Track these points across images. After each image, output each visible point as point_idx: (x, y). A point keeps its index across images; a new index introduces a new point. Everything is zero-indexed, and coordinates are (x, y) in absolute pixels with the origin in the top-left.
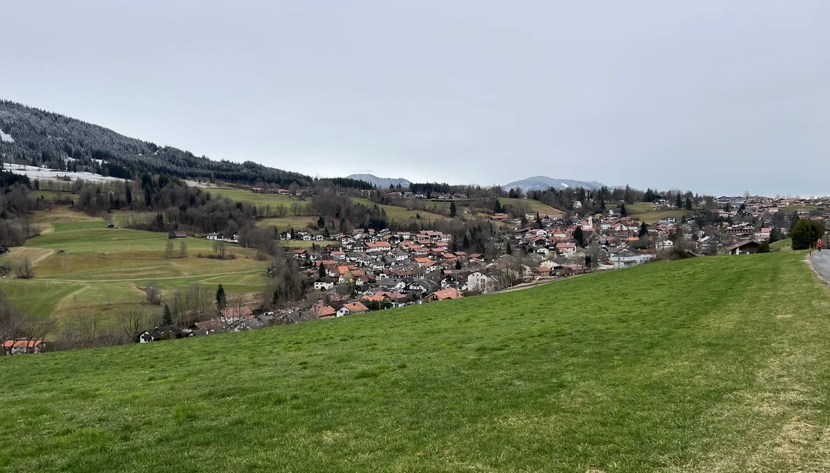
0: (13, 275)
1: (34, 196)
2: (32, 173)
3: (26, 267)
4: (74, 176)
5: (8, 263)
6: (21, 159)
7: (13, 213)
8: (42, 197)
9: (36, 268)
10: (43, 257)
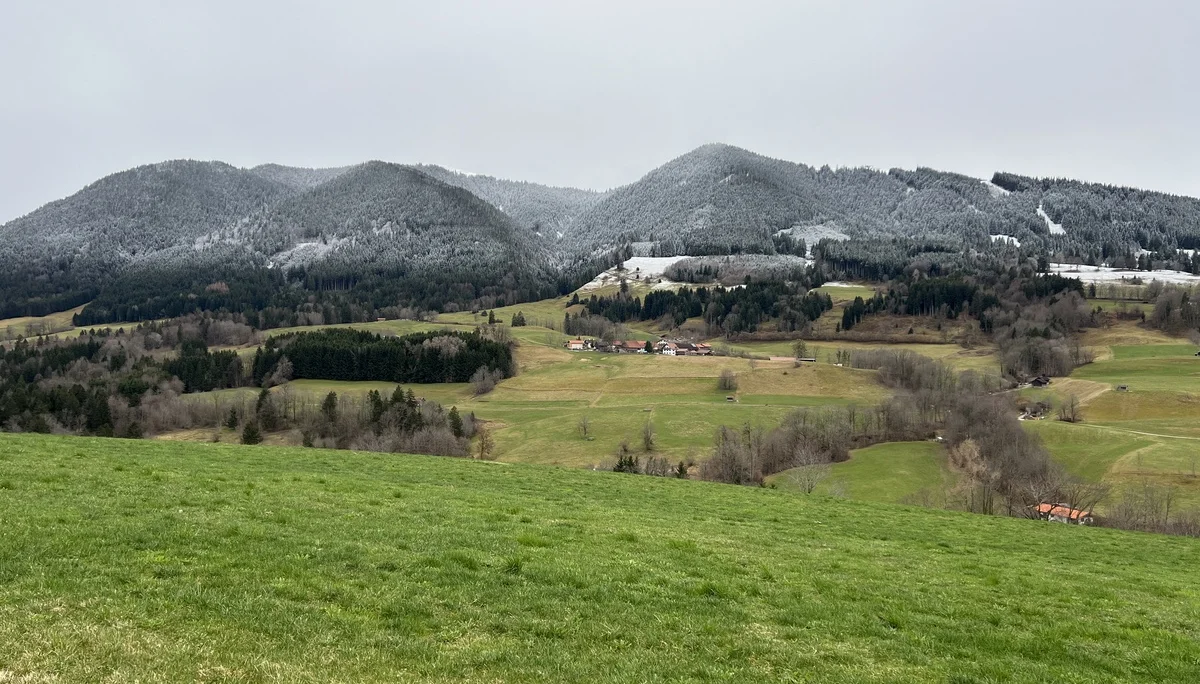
0: (1054, 416)
1: (1087, 307)
2: (1087, 275)
3: (1072, 406)
4: (1148, 277)
5: (1048, 398)
6: (1073, 257)
7: (1059, 331)
8: (1100, 309)
9: (1086, 409)
10: (1097, 394)
